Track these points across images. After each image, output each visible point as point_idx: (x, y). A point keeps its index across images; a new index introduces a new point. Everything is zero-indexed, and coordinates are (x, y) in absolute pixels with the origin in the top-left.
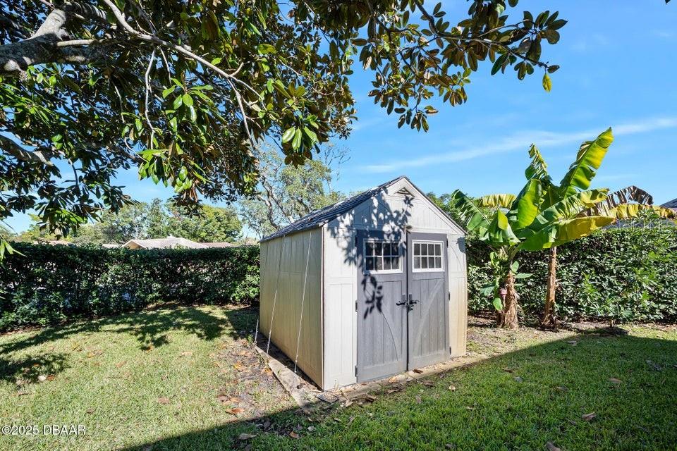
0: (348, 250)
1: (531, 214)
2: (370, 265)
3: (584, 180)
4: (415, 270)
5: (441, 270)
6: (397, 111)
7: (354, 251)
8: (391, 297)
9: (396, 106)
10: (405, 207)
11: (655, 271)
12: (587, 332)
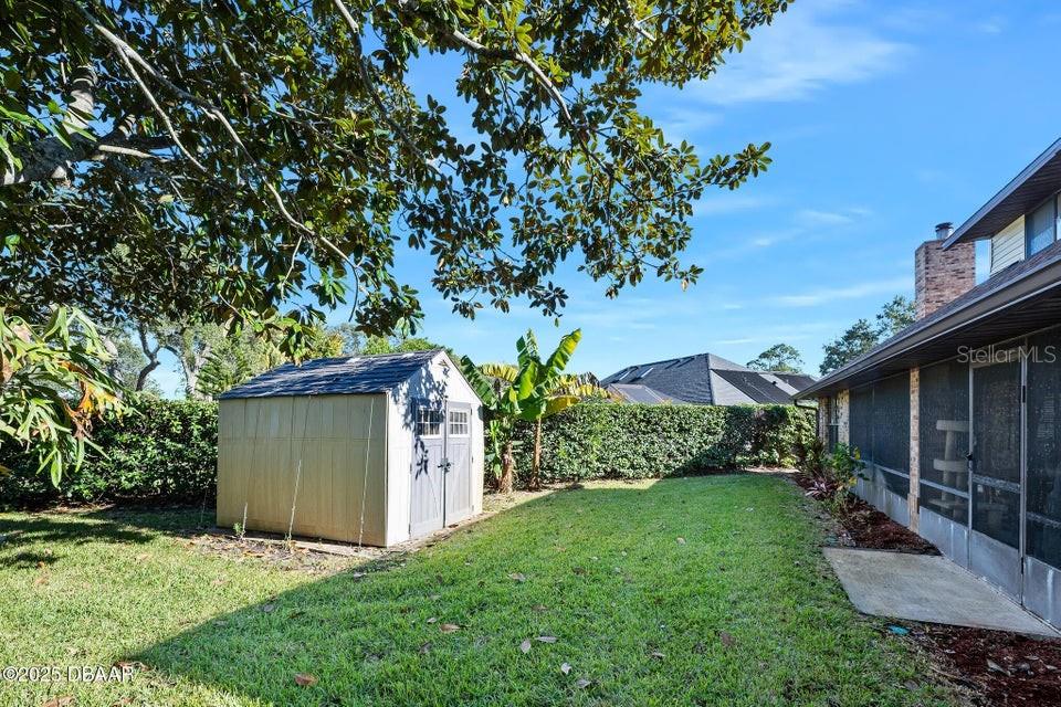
0: (406, 416)
1: (529, 390)
2: (419, 431)
3: (561, 363)
4: (451, 436)
5: (468, 436)
6: (453, 299)
7: (409, 418)
8: (434, 460)
9: (451, 294)
10: (444, 377)
11: (600, 437)
12: (560, 490)
